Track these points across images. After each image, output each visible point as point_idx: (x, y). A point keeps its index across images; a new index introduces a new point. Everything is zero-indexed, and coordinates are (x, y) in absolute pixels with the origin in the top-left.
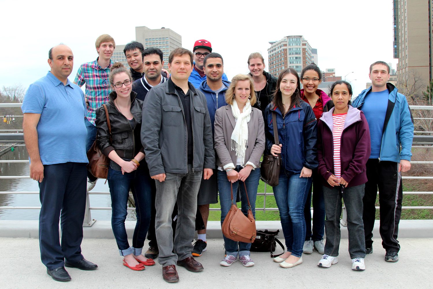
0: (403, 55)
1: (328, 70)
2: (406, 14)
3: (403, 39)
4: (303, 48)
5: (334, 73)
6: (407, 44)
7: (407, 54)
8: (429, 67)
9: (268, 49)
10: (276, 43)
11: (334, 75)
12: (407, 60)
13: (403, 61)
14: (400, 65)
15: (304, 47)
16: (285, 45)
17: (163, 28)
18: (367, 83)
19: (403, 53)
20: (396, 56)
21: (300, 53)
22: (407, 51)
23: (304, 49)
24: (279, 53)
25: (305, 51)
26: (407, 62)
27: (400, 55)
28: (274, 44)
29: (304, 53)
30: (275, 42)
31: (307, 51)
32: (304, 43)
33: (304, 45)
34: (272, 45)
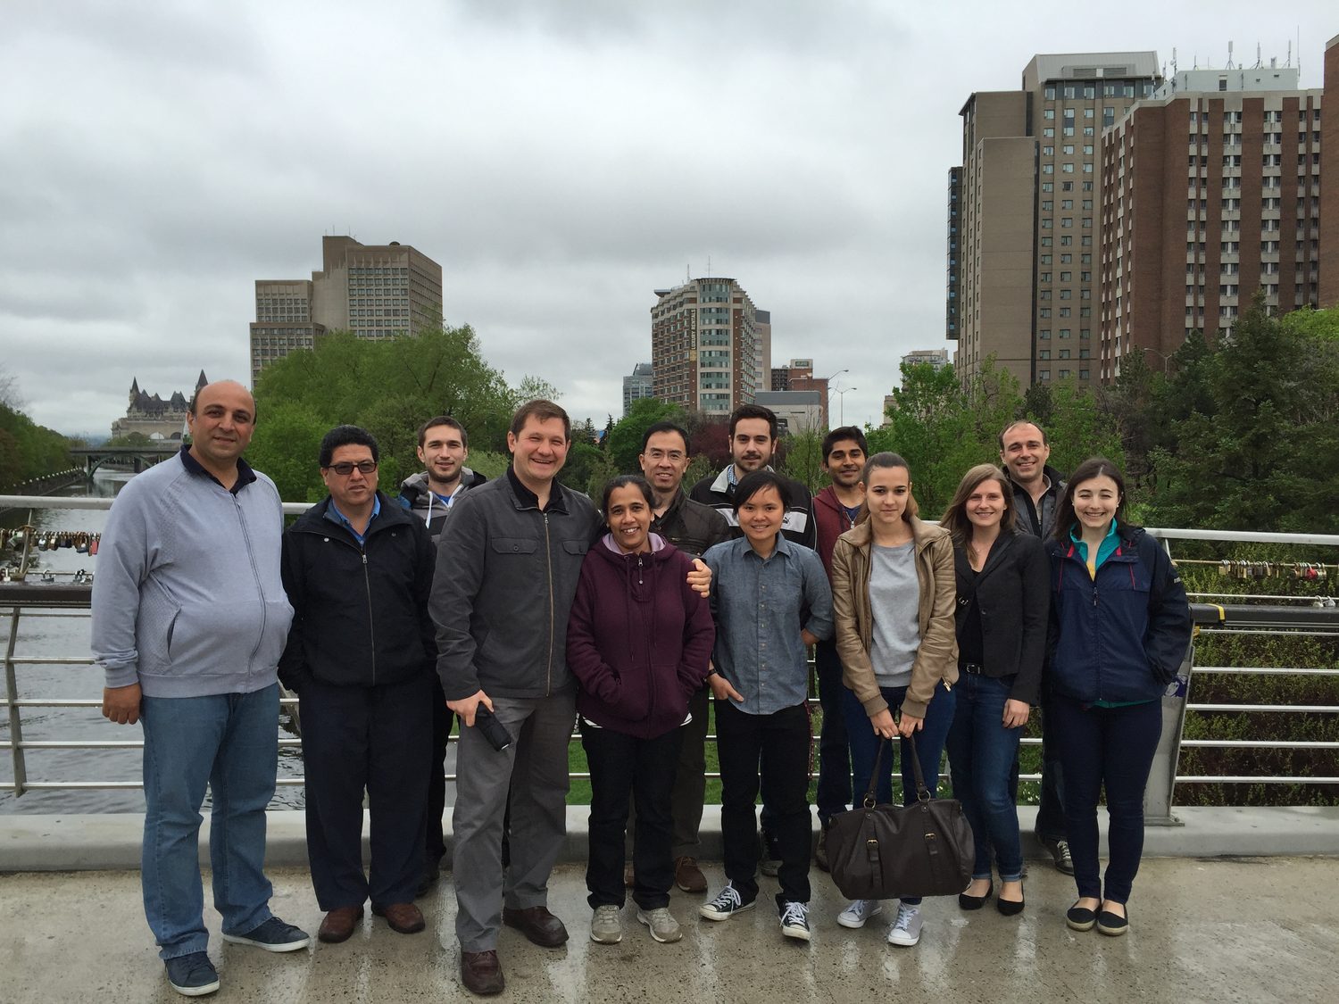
0: (970, 332)
2: (979, 235)
3: (970, 293)
4: (734, 310)
5: (811, 371)
6: (978, 305)
7: (978, 328)
8: (1030, 362)
9: (652, 309)
10: (671, 295)
11: (810, 375)
12: (977, 344)
13: (970, 347)
14: (962, 355)
15: (738, 306)
16: (693, 300)
18: (886, 397)
19: (970, 326)
20: (952, 335)
21: (727, 320)
22: (978, 322)
23: (737, 312)
24: (679, 318)
25: (740, 317)
26: (977, 349)
27: (963, 330)
28: (667, 297)
29: (737, 322)
30: (669, 293)
31: (744, 317)
32: (738, 296)
33: (737, 301)
34: (662, 300)
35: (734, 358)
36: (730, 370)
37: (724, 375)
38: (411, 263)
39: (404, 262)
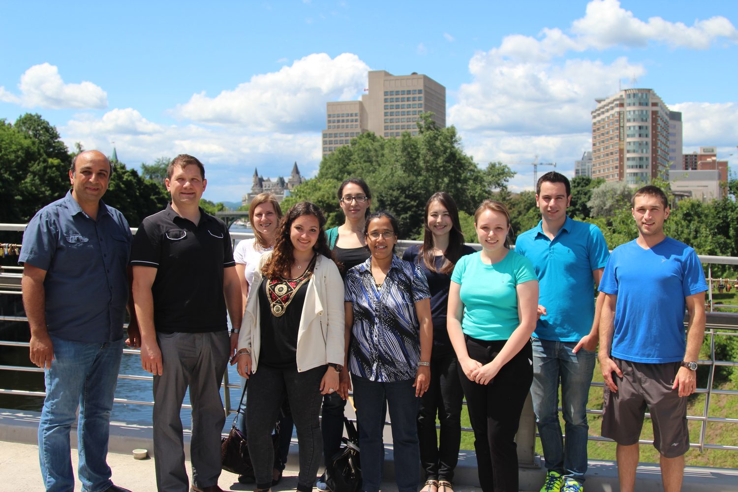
1: (704, 150)
4: (652, 112)
5: (715, 156)
10: (607, 101)
15: (655, 109)
16: (622, 105)
17: (414, 74)
21: (646, 119)
23: (654, 113)
24: (611, 118)
25: (656, 116)
28: (603, 103)
29: (654, 120)
30: (604, 100)
31: (660, 117)
32: (654, 101)
33: (654, 104)
34: (599, 105)
35: (652, 146)
36: (649, 155)
37: (645, 160)
38: (425, 86)
39: (420, 86)
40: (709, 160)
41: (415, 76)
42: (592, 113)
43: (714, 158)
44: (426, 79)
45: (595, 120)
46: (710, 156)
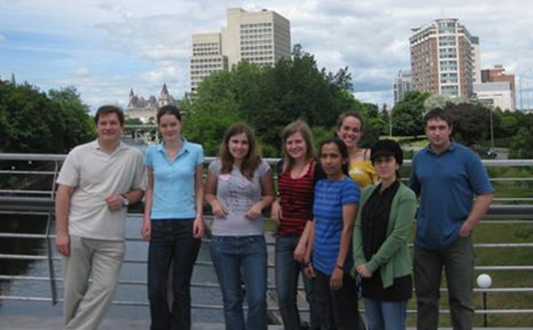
4: (458, 37)
10: (422, 29)
15: (460, 35)
16: (434, 33)
17: (264, 10)
28: (419, 31)
29: (461, 44)
33: (460, 32)
34: (415, 33)
37: (454, 75)
38: (274, 20)
39: (270, 19)
40: (499, 74)
41: (265, 13)
42: (410, 39)
43: (503, 72)
44: (275, 15)
45: (412, 45)
46: (500, 71)
